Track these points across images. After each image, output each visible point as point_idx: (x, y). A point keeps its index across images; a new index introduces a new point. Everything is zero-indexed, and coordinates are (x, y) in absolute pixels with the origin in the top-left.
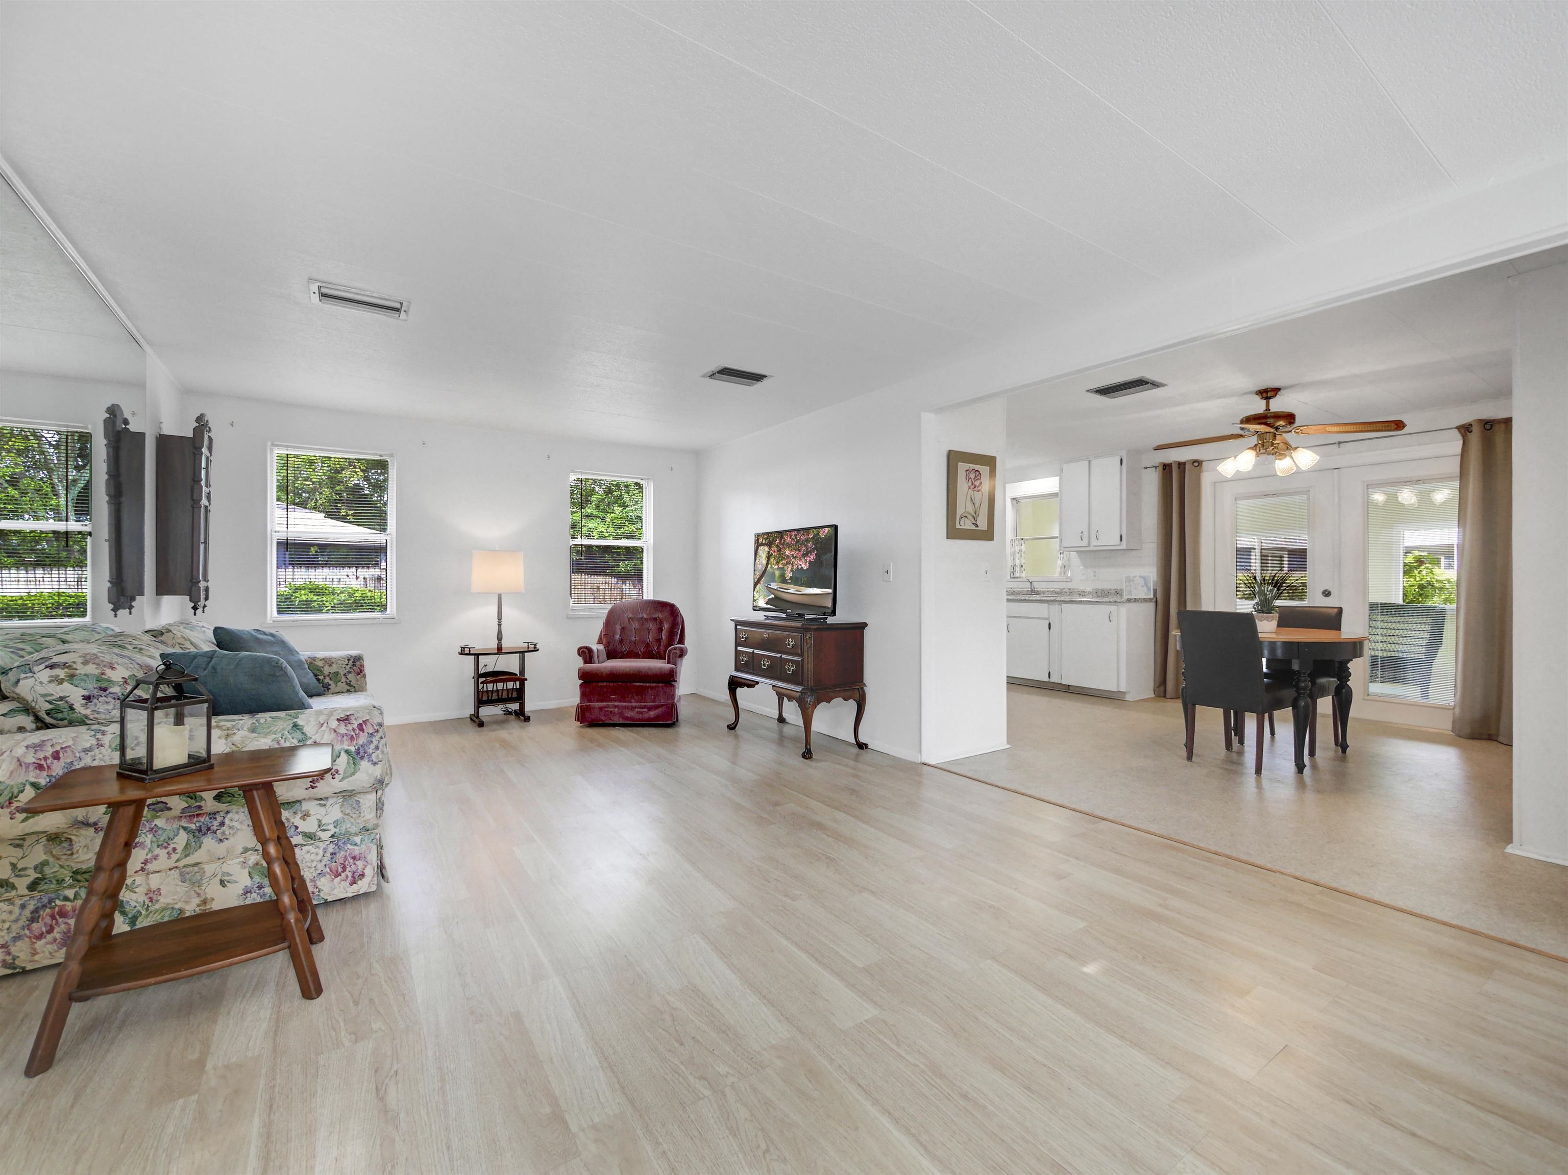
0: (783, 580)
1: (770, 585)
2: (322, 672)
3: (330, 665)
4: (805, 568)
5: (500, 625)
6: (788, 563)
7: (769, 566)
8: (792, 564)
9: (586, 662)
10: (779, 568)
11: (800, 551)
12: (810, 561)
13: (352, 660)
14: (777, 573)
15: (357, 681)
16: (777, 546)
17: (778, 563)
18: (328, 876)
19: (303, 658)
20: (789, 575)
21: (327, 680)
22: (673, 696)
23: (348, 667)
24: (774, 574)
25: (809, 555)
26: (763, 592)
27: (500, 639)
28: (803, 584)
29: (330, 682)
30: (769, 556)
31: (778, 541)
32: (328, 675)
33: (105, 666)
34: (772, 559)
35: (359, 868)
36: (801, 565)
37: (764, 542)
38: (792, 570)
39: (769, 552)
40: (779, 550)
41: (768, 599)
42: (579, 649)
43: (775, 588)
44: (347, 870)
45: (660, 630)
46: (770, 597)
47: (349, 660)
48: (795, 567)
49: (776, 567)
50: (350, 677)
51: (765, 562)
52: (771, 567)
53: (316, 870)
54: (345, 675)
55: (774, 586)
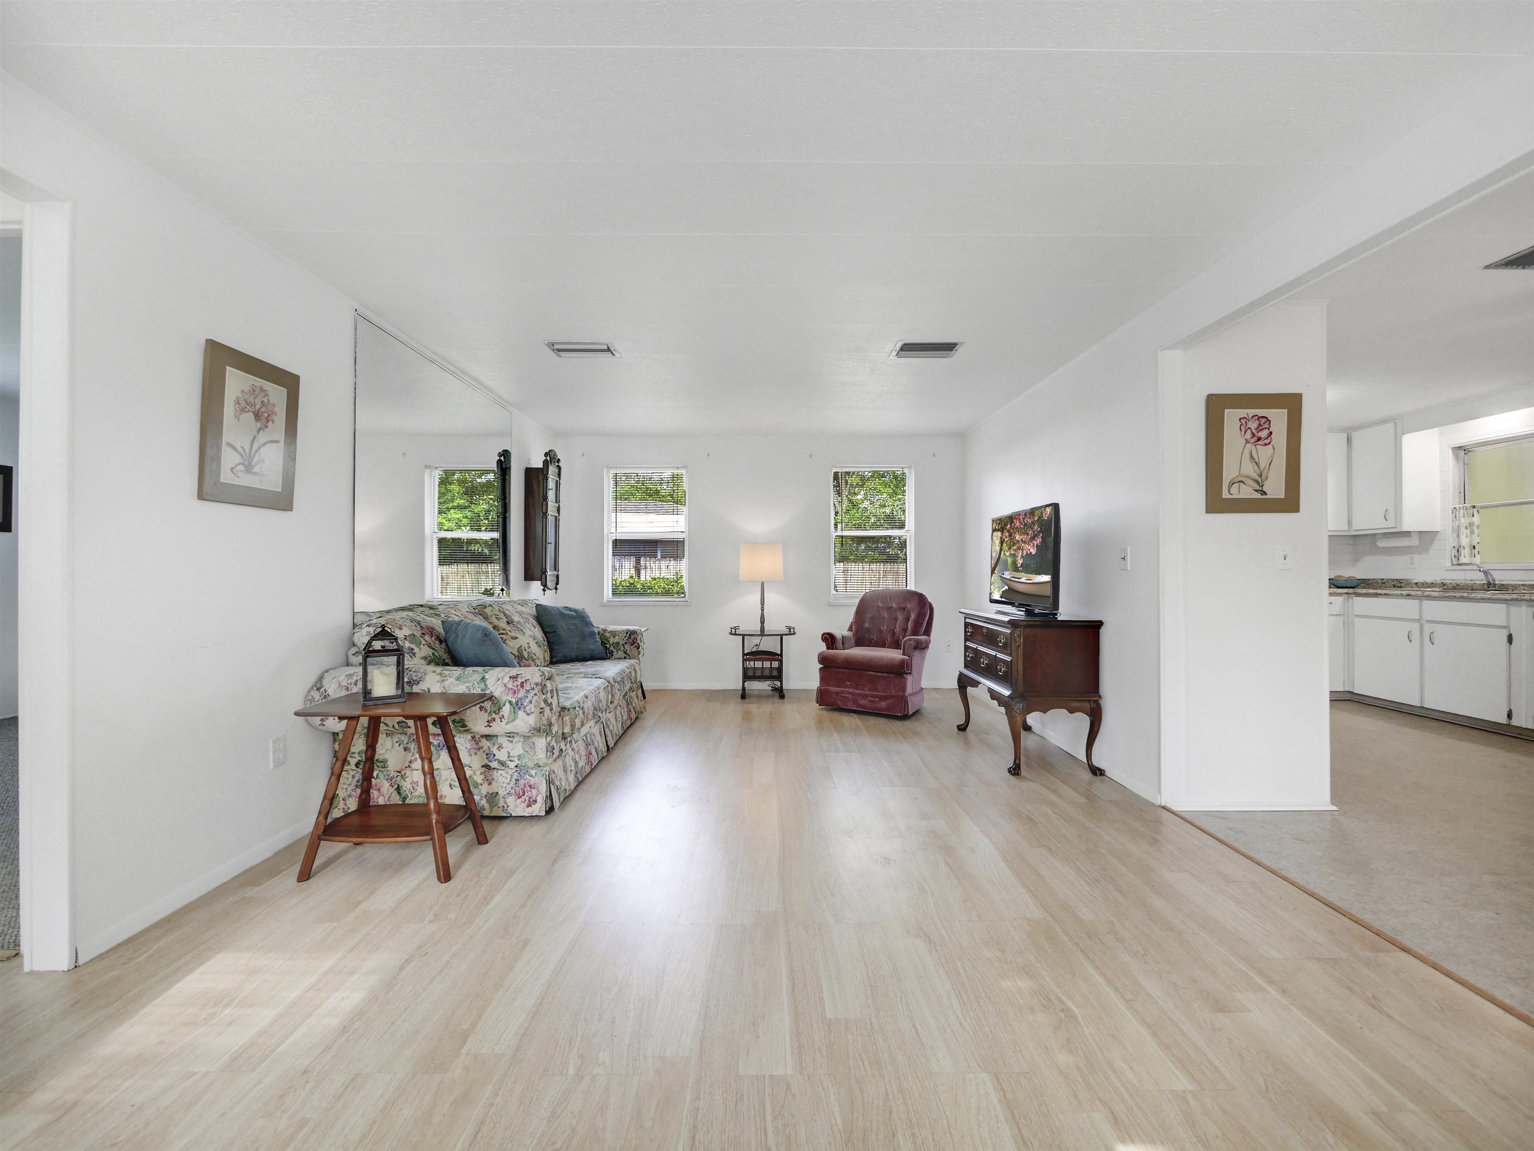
0: (1016, 569)
1: (1003, 574)
2: (608, 641)
3: (614, 637)
4: (1033, 553)
5: (762, 610)
6: (1019, 548)
7: (1002, 553)
8: (1022, 550)
9: (828, 648)
10: (1011, 555)
11: (1028, 534)
12: (1037, 545)
13: (629, 634)
14: (1010, 560)
15: (631, 650)
16: (1009, 531)
17: (1010, 548)
18: (513, 796)
19: (596, 630)
20: (1020, 561)
21: (612, 648)
22: (904, 688)
23: (625, 639)
24: (1006, 561)
25: (1036, 538)
26: (998, 583)
27: (762, 622)
28: (1033, 571)
29: (614, 650)
30: (1002, 542)
31: (1009, 526)
32: (613, 644)
33: (396, 627)
34: (1004, 545)
35: (533, 795)
36: (1029, 550)
37: (997, 528)
38: (1022, 556)
39: (1001, 538)
40: (1010, 535)
41: (1003, 592)
42: (823, 635)
43: (1008, 577)
44: (526, 795)
45: (908, 619)
46: (1004, 589)
47: (627, 633)
48: (1025, 553)
49: (1008, 554)
50: (627, 646)
51: (998, 549)
52: (1004, 554)
53: (506, 790)
54: (623, 645)
55: (1007, 575)
